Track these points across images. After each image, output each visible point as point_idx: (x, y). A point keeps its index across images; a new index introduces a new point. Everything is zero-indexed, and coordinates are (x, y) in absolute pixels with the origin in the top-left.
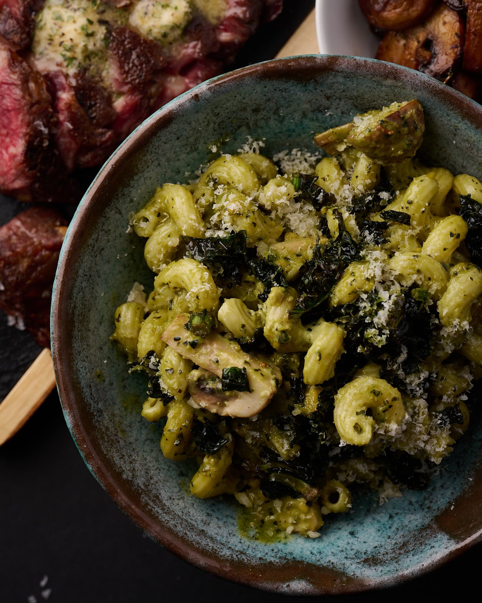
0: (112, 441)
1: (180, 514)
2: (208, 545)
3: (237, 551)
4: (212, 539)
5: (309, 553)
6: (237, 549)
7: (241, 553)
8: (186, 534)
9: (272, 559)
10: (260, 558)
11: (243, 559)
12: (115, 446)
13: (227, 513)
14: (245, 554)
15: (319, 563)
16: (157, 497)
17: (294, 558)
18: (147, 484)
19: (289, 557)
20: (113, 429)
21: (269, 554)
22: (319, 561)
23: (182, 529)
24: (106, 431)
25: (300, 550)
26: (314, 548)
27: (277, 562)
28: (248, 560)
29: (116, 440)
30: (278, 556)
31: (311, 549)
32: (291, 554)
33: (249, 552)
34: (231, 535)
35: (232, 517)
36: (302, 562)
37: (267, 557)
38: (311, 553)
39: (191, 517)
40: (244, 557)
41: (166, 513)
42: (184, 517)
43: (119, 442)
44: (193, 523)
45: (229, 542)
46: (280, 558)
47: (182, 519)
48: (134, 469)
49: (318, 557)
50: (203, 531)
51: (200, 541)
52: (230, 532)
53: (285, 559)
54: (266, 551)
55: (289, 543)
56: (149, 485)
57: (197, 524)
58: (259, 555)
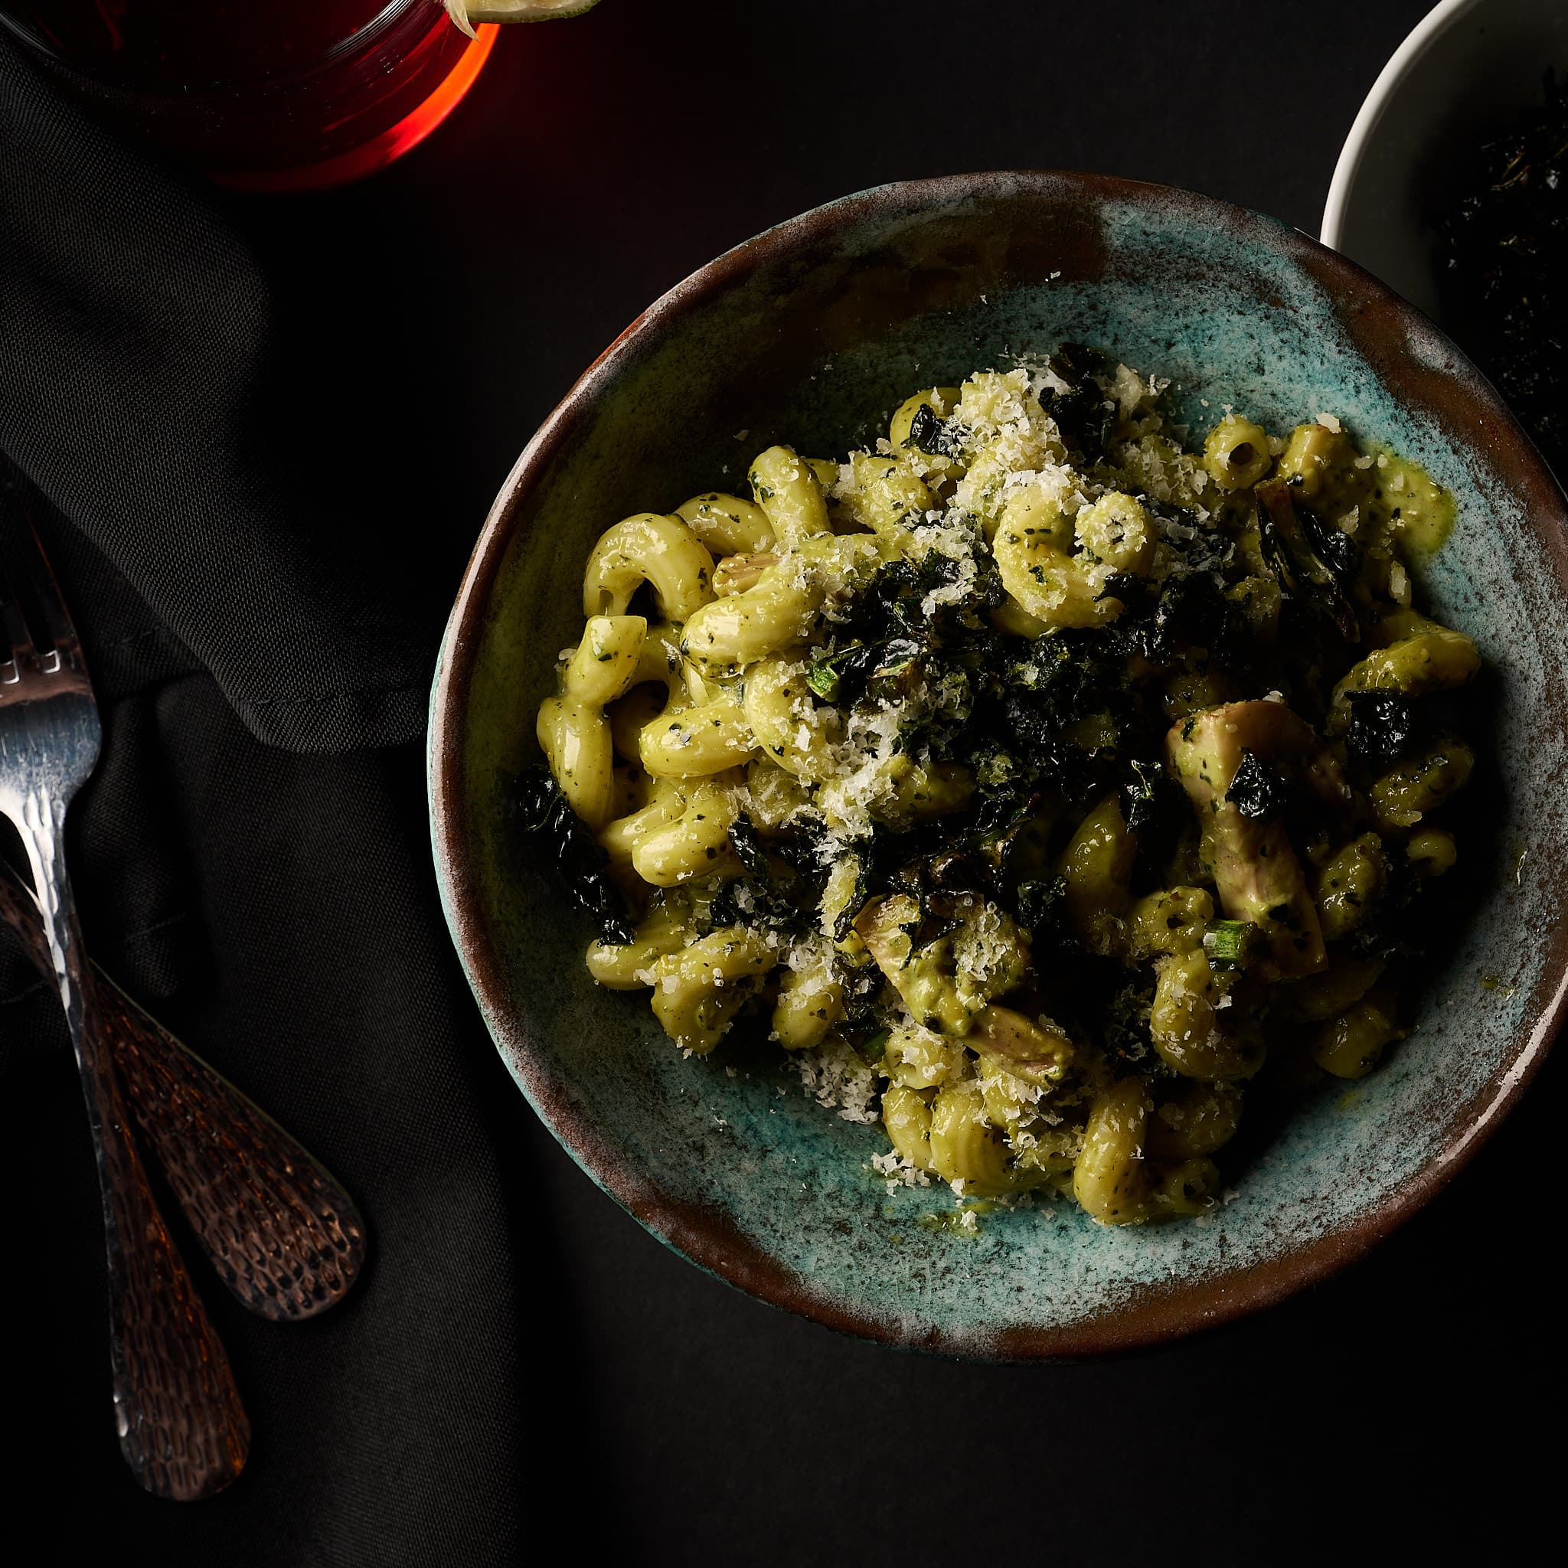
0: (1549, 857)
1: (1531, 638)
2: (1529, 547)
3: (1486, 496)
4: (1512, 552)
5: (1362, 396)
6: (1483, 501)
7: (1480, 487)
8: (1551, 596)
9: (1435, 433)
10: (1455, 452)
11: (1487, 474)
12: (1552, 845)
13: (1445, 574)
14: (1476, 480)
15: (1362, 364)
16: (1549, 698)
17: (1396, 407)
18: (1547, 735)
19: (1404, 415)
20: (1531, 876)
21: (1435, 448)
22: (1357, 368)
23: (1552, 609)
24: (1548, 881)
25: (1372, 412)
26: (1347, 398)
27: (1432, 421)
28: (1480, 466)
29: (1541, 854)
30: (1421, 433)
31: (1354, 400)
32: (1394, 418)
33: (1464, 478)
34: (1471, 532)
35: (1443, 563)
36: (1389, 388)
37: (1442, 446)
38: (1358, 392)
39: (1517, 617)
40: (1482, 476)
41: (1556, 659)
42: (1530, 626)
43: (1539, 846)
44: (1520, 604)
45: (1487, 523)
46: (1419, 426)
47: (1536, 626)
48: (1551, 778)
49: (1352, 376)
50: (1516, 578)
51: (1537, 564)
52: (1468, 538)
53: (1412, 418)
54: (1434, 456)
55: (1384, 439)
56: (1546, 730)
57: (1516, 597)
58: (1452, 459)
